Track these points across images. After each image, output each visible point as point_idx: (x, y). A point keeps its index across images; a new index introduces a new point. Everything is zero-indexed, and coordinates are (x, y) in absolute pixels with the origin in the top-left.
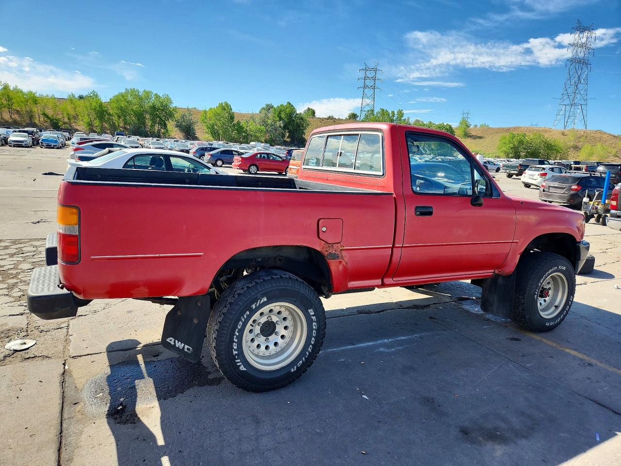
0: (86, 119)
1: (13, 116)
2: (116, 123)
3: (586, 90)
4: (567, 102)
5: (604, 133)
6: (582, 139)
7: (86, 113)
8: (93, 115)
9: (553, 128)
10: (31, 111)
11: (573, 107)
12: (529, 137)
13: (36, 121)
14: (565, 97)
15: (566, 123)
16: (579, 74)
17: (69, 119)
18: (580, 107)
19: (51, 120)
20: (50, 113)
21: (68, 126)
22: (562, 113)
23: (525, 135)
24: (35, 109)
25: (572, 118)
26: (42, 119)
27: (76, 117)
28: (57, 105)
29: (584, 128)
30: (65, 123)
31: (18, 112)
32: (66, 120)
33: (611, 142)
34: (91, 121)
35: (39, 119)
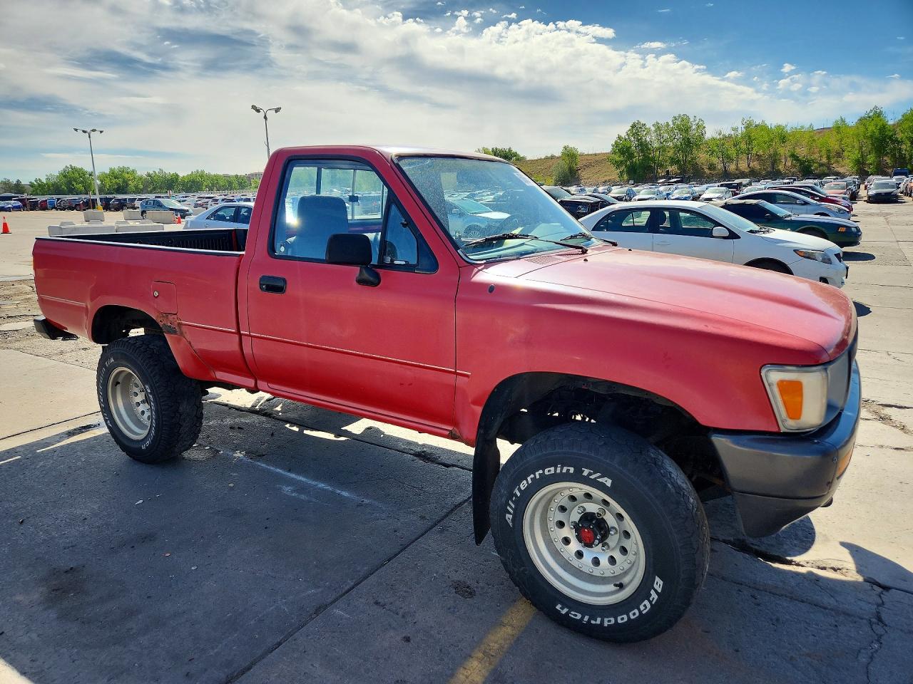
0: (856, 155)
1: (751, 165)
2: (907, 155)
7: (856, 145)
8: (868, 147)
10: (776, 154)
13: (780, 167)
17: (828, 158)
19: (802, 163)
20: (802, 152)
21: (825, 168)
24: (782, 151)
26: (789, 164)
27: (839, 155)
28: (814, 140)
30: (822, 165)
31: (759, 157)
32: (824, 160)
34: (862, 156)
35: (785, 164)
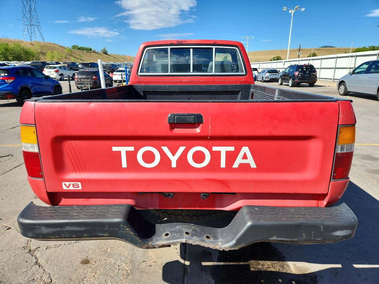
3: (37, 16)
4: (27, 23)
5: (55, 44)
6: (44, 48)
9: (24, 40)
11: (32, 27)
12: (11, 46)
14: (25, 20)
15: (31, 37)
16: (29, 4)
18: (36, 27)
22: (26, 30)
23: (7, 45)
25: (34, 34)
29: (43, 41)
33: (61, 50)
